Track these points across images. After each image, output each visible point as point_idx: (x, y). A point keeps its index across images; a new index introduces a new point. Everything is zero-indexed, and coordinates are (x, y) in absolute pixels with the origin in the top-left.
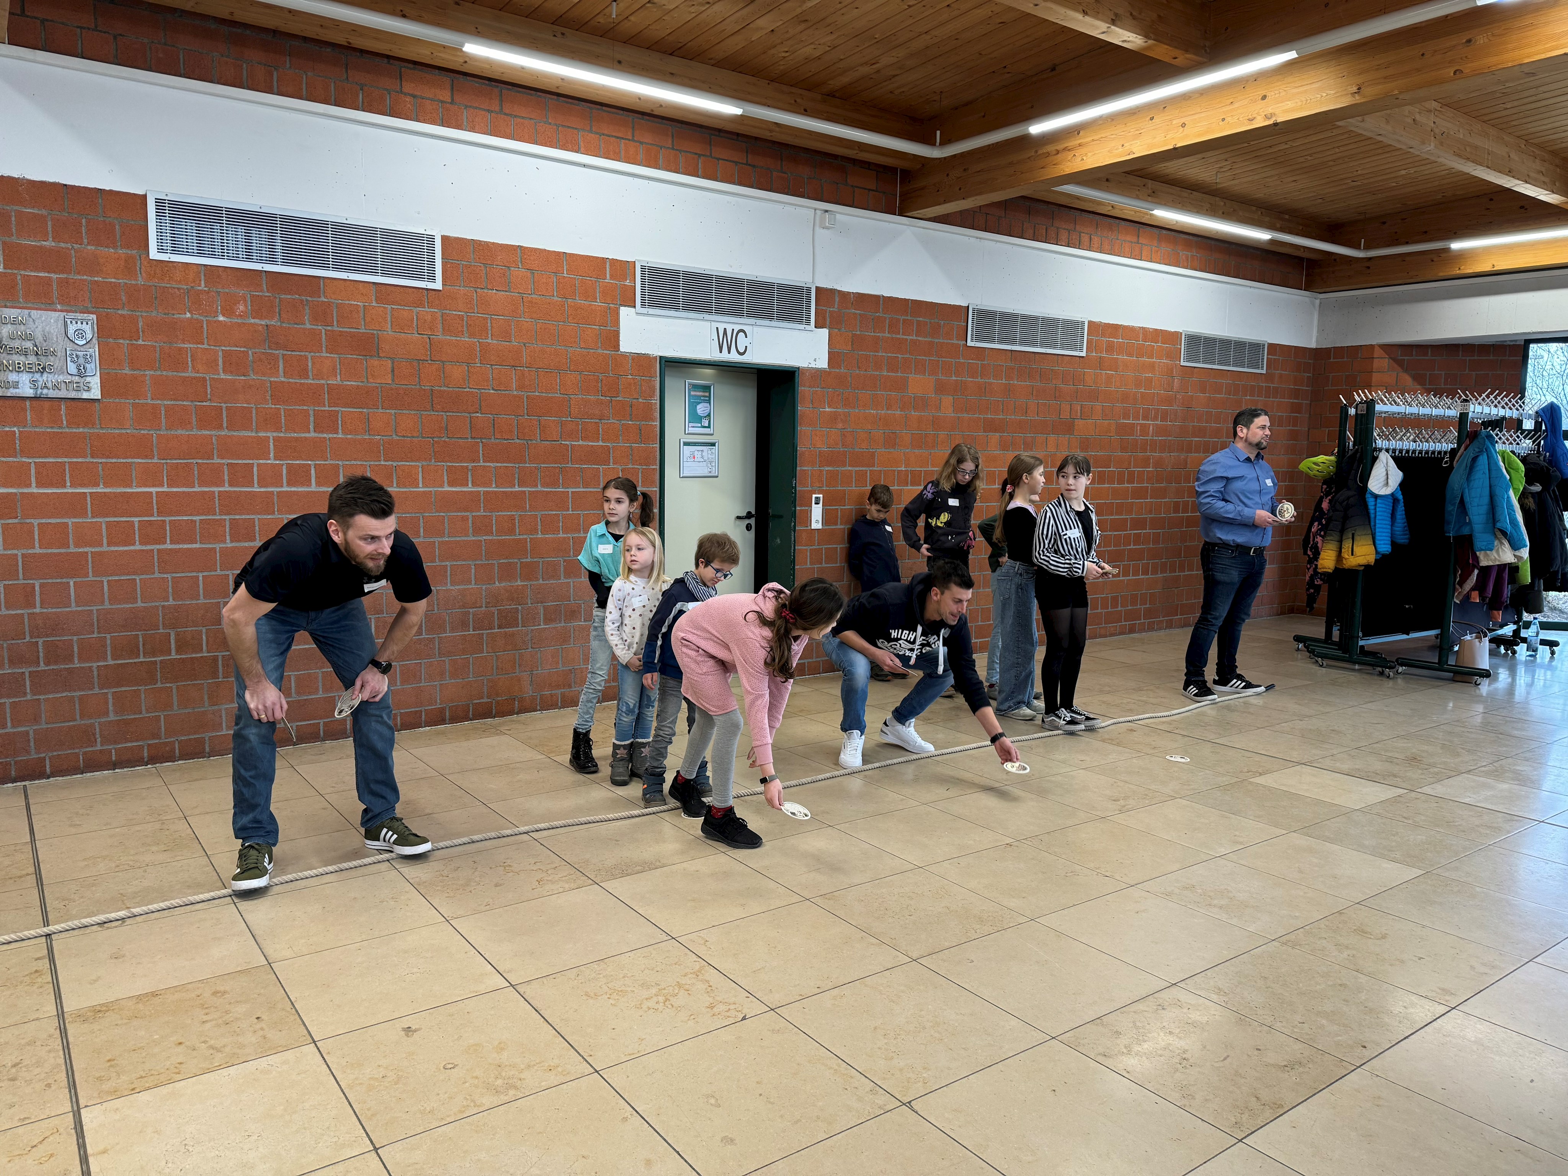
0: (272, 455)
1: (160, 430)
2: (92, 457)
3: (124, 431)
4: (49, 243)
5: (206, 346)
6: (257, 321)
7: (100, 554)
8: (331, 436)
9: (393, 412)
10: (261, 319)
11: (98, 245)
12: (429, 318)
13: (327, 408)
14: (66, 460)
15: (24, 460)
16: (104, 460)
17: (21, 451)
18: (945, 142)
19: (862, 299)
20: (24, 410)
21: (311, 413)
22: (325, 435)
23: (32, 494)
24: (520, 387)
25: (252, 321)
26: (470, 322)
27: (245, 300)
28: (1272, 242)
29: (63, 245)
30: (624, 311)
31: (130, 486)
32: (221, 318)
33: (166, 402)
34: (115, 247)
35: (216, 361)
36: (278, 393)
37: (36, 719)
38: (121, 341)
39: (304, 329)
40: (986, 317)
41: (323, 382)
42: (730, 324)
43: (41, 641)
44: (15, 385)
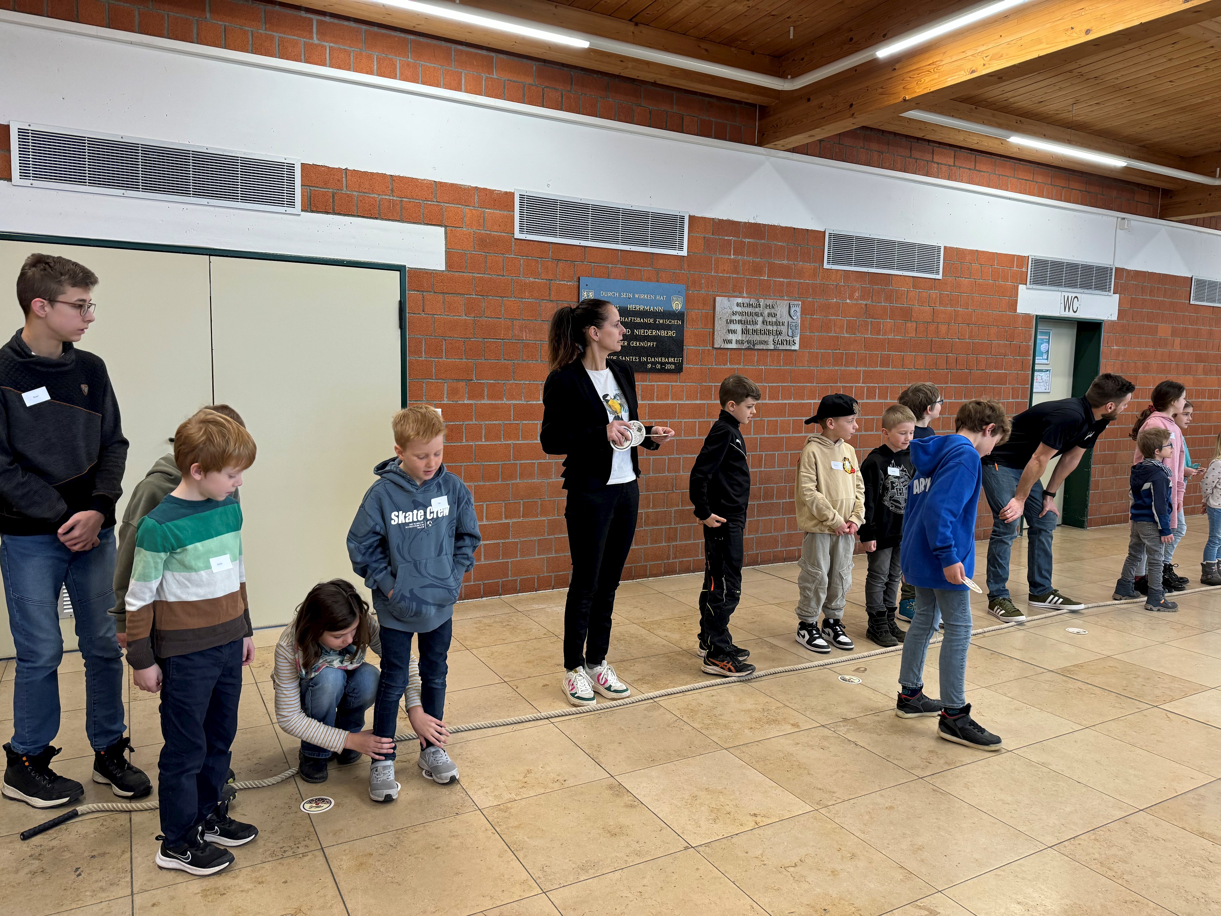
0: (861, 381)
1: (817, 367)
2: (791, 383)
3: (804, 368)
4: (785, 262)
5: (840, 318)
6: (862, 302)
7: (789, 438)
8: (886, 369)
9: (914, 354)
10: (864, 301)
11: (804, 262)
12: (934, 296)
13: (887, 353)
14: (780, 384)
15: (765, 384)
16: (795, 385)
17: (765, 379)
19: (1139, 274)
20: (767, 356)
21: (880, 355)
22: (884, 369)
23: (766, 404)
25: (860, 302)
26: (952, 298)
27: (859, 290)
29: (790, 262)
30: (1021, 287)
31: (804, 400)
32: (848, 301)
33: (822, 351)
34: (810, 263)
35: (844, 326)
37: (757, 531)
38: (808, 316)
39: (881, 306)
41: (886, 337)
43: (763, 486)
44: (766, 343)
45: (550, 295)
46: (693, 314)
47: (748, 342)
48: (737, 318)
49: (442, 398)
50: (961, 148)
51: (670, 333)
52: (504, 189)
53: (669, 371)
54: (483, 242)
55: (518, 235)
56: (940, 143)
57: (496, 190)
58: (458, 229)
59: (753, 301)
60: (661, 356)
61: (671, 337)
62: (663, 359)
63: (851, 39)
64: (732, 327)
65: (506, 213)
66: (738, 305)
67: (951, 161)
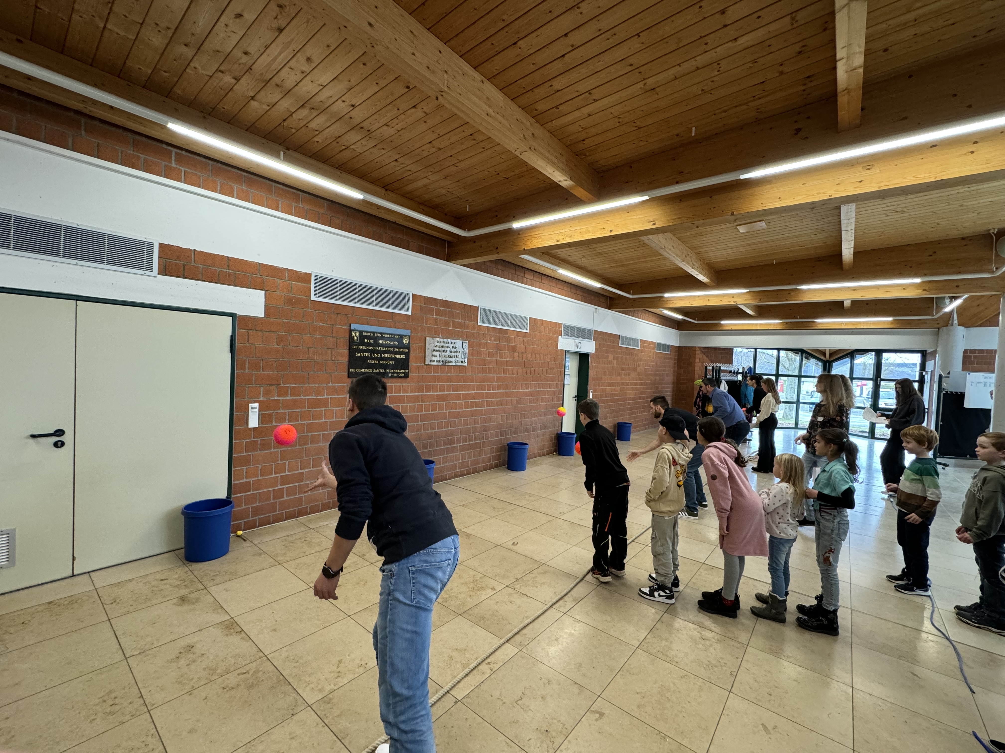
2: (463, 383)
3: (471, 375)
4: (460, 321)
5: (486, 350)
7: (462, 412)
8: (506, 375)
9: (517, 368)
10: (496, 342)
11: (468, 321)
12: (526, 341)
14: (458, 384)
15: (450, 384)
16: (465, 384)
17: (450, 381)
18: (633, 294)
19: (601, 333)
20: (452, 369)
21: (503, 369)
23: (451, 394)
24: (540, 360)
25: (494, 342)
26: (533, 342)
27: (494, 337)
28: (682, 319)
29: (462, 321)
30: (560, 337)
31: (469, 391)
32: (489, 342)
33: (477, 366)
34: (472, 322)
35: (487, 354)
36: (497, 363)
38: (471, 349)
39: (503, 344)
40: (623, 337)
41: (506, 359)
42: (577, 340)
44: (452, 362)
45: (332, 333)
46: (414, 346)
47: (443, 361)
48: (437, 348)
49: (259, 396)
50: (536, 272)
51: (402, 356)
52: (305, 271)
53: (401, 377)
54: (290, 301)
55: (313, 298)
56: (527, 269)
57: (299, 271)
58: (274, 292)
59: (445, 340)
60: (397, 369)
61: (402, 358)
62: (398, 371)
63: (497, 216)
64: (435, 353)
65: (306, 285)
66: (437, 342)
67: (532, 278)
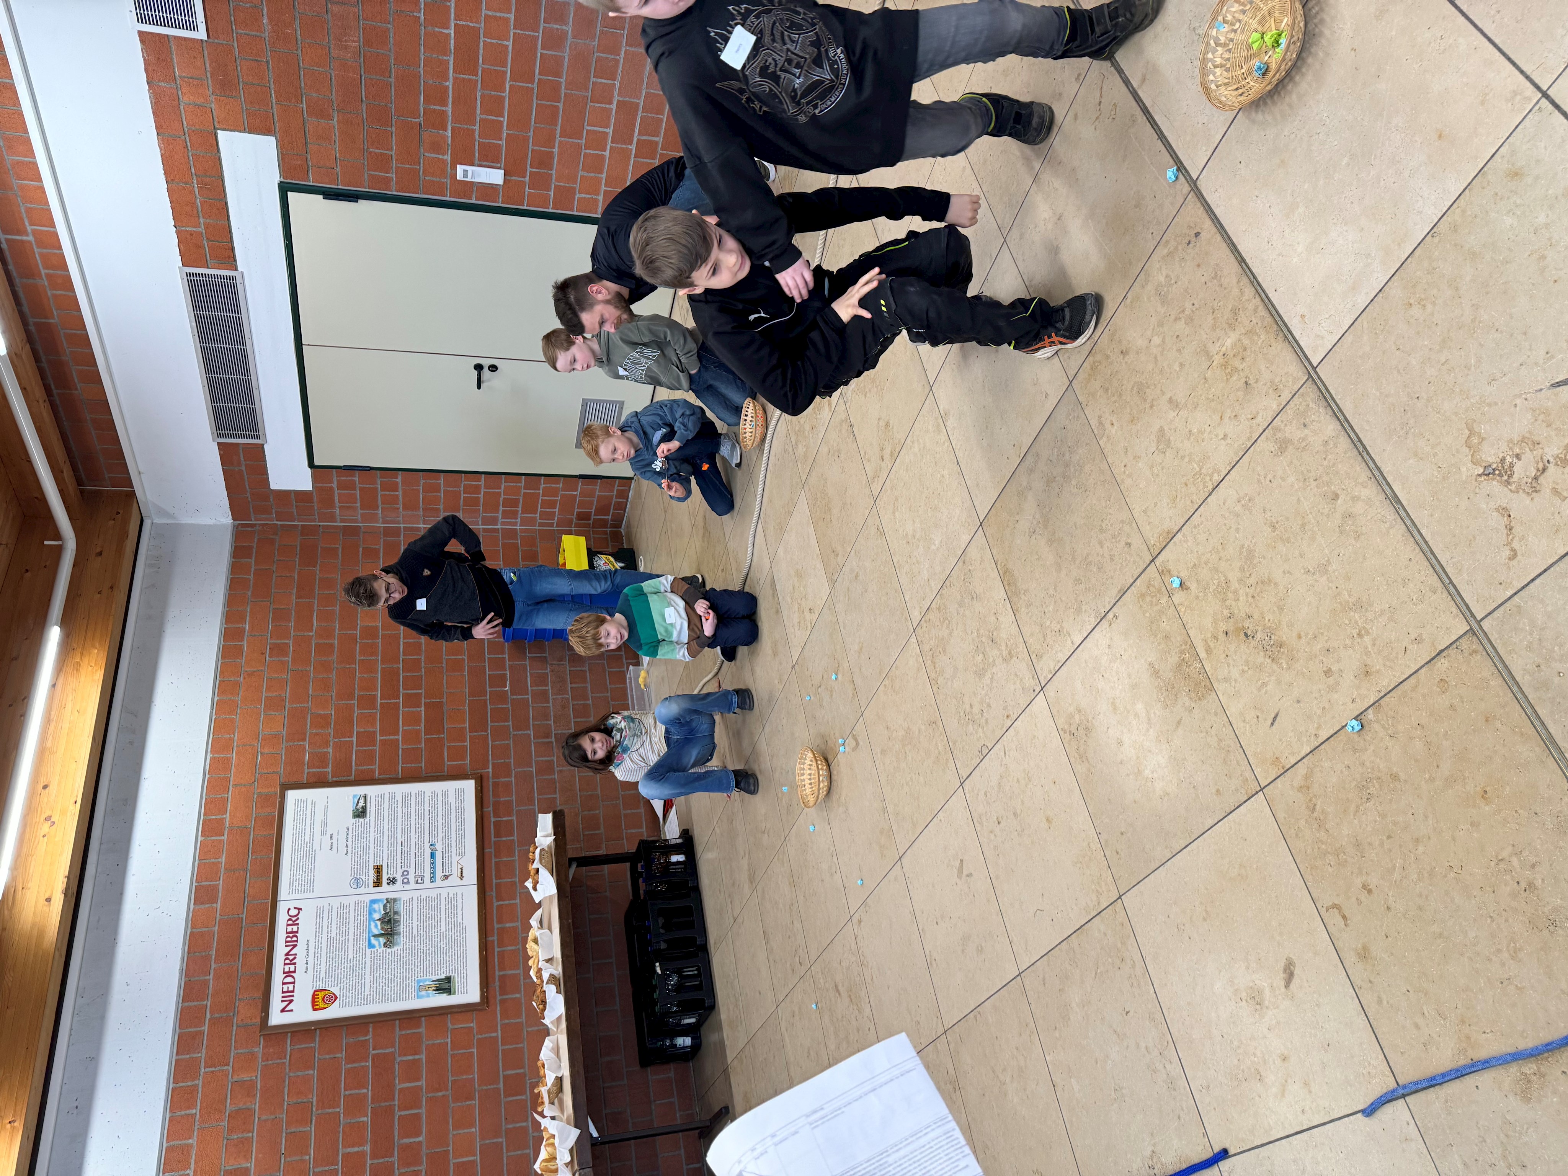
49: (444, 162)
52: (138, 45)
54: (225, 86)
55: (201, 35)
57: (143, 56)
58: (214, 114)
65: (173, 47)
